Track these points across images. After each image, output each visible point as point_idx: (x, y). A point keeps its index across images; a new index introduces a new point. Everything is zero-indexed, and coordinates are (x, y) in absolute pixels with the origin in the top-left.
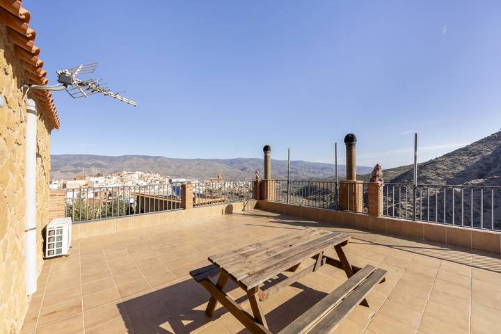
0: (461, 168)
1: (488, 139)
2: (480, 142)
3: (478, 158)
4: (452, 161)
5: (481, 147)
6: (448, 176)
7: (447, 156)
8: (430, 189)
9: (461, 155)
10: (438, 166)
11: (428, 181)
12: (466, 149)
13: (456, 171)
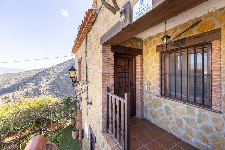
0: (62, 70)
1: (69, 61)
2: (67, 62)
3: (66, 67)
4: (59, 67)
5: (67, 63)
6: (58, 73)
7: (57, 65)
8: (52, 78)
9: (61, 65)
10: (54, 69)
11: (51, 75)
12: (63, 63)
13: (60, 71)
